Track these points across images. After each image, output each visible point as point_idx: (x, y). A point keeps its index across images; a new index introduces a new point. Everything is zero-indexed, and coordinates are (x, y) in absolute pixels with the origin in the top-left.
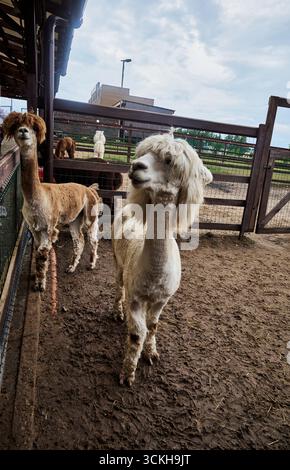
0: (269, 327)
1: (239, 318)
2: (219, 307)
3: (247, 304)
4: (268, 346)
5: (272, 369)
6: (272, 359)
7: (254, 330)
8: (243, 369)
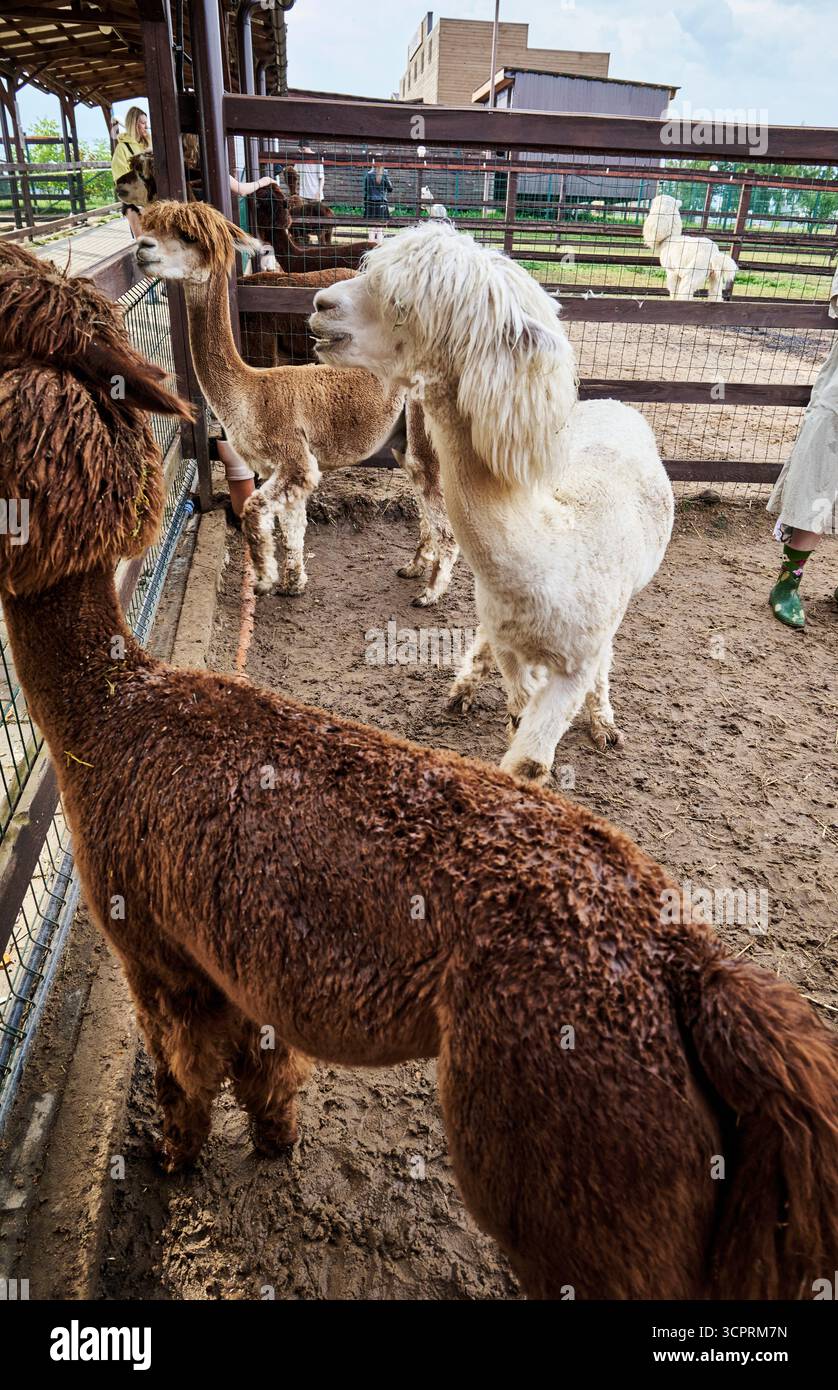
0: (816, 757)
1: (734, 730)
2: (682, 700)
3: (772, 694)
4: (797, 804)
5: (788, 861)
6: (795, 837)
7: (769, 763)
8: (702, 853)
